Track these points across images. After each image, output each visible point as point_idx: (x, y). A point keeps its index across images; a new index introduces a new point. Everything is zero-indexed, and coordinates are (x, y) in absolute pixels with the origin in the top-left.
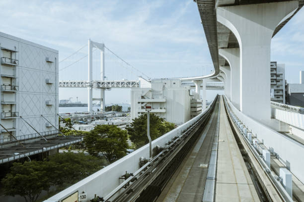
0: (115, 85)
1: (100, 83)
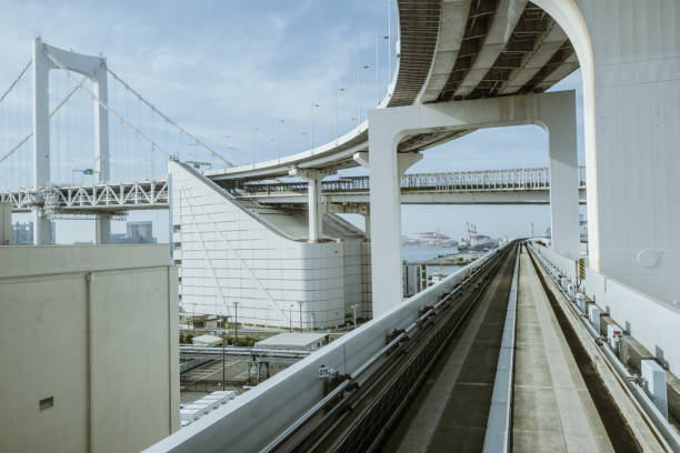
0: (136, 198)
1: (65, 193)
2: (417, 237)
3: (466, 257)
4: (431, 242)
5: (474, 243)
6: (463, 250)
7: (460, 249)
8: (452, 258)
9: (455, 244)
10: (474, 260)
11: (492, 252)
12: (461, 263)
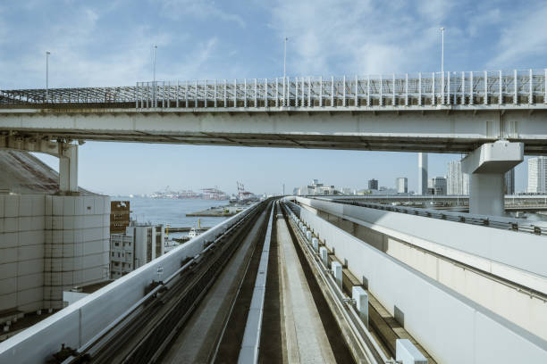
2: (202, 192)
3: (232, 209)
4: (211, 196)
5: (242, 198)
6: (232, 203)
7: (231, 202)
8: (222, 209)
9: (228, 198)
10: (238, 212)
11: (253, 205)
12: (228, 215)
